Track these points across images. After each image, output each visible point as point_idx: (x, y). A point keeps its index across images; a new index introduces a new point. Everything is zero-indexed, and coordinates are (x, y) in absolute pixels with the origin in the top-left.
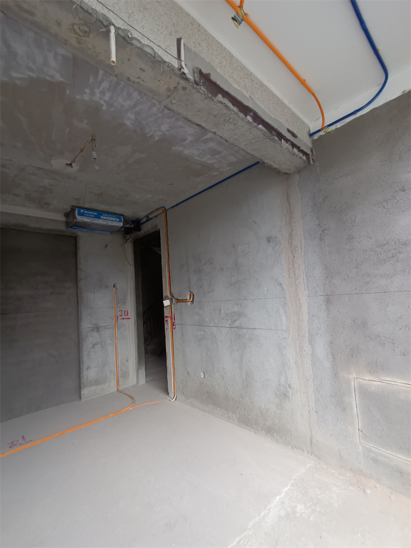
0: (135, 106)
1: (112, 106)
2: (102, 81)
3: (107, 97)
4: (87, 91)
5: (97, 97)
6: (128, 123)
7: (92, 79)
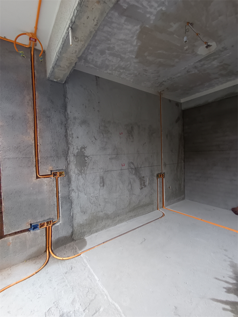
1: (163, 3)
4: (148, 16)
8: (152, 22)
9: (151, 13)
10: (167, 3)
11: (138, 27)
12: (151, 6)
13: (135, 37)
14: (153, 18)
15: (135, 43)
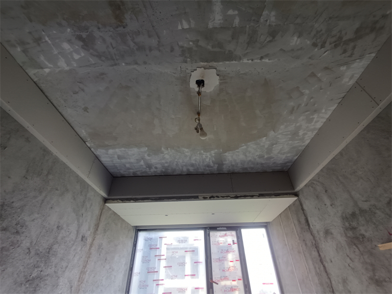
0: (190, 158)
1: (200, 154)
2: (210, 160)
3: (204, 156)
4: (213, 155)
5: (208, 154)
6: (187, 150)
7: (214, 159)
8: (216, 150)
9: (211, 155)
10: (198, 152)
11: (226, 154)
12: (207, 157)
13: (237, 150)
14: (213, 152)
15: (245, 147)
